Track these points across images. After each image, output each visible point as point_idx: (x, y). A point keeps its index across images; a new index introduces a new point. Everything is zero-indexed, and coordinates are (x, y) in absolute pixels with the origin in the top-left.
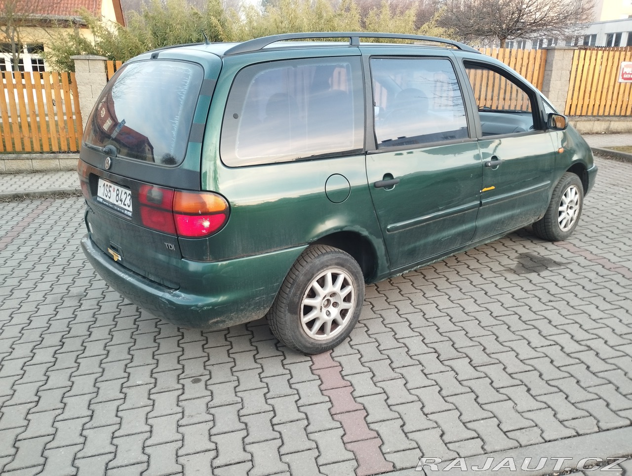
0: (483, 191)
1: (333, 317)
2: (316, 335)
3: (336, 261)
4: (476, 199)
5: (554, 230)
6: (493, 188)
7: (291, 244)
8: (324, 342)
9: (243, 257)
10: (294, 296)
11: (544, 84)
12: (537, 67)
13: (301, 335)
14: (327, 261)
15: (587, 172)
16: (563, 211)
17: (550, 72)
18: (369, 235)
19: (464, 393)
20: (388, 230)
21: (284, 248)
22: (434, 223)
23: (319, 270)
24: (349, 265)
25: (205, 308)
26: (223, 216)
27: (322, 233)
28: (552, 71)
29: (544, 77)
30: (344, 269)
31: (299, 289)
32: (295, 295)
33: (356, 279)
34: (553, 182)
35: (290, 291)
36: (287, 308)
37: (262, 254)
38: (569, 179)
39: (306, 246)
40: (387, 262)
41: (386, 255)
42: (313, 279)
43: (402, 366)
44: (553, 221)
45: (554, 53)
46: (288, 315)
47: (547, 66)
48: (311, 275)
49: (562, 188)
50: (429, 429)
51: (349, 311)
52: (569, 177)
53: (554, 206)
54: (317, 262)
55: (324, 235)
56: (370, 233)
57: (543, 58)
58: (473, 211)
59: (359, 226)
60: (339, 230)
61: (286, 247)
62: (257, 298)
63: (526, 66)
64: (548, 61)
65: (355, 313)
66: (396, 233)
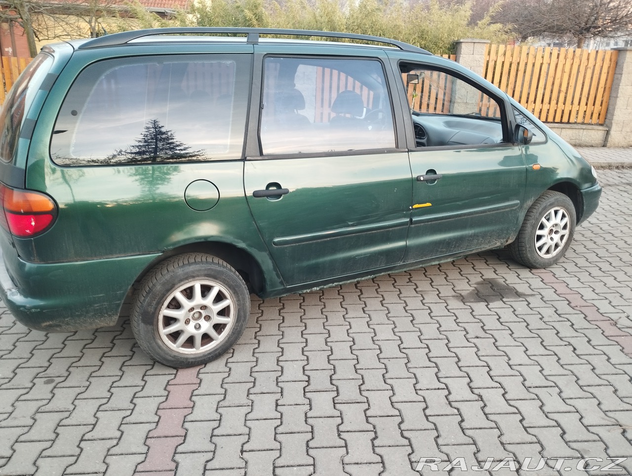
0: (414, 207)
1: (203, 330)
2: (181, 348)
3: (206, 272)
4: (405, 216)
5: (529, 255)
6: (429, 204)
7: (139, 251)
8: (192, 356)
9: (77, 261)
10: (148, 306)
11: (613, 89)
12: (605, 70)
13: (159, 347)
14: (193, 272)
15: (581, 192)
16: (544, 236)
17: (619, 76)
18: (247, 248)
19: (302, 433)
20: (275, 244)
21: (130, 255)
22: (343, 239)
23: (181, 280)
24: (224, 277)
25: (33, 310)
26: (50, 217)
27: (179, 242)
28: (622, 74)
29: (613, 81)
30: (217, 281)
31: (155, 298)
32: (150, 304)
33: (234, 293)
34: (523, 201)
35: (144, 300)
36: (141, 317)
37: (100, 259)
38: (552, 200)
39: (160, 254)
40: (279, 277)
41: (275, 269)
42: (174, 289)
43: (260, 392)
44: (528, 246)
45: (626, 54)
46: (142, 325)
47: (617, 68)
48: (170, 285)
49: (540, 209)
50: (233, 469)
51: (227, 326)
52: (552, 198)
53: (529, 228)
54: (180, 272)
55: (182, 244)
56: (248, 245)
57: (613, 60)
58: (399, 229)
59: (232, 237)
60: (203, 240)
61: (132, 254)
62: (96, 305)
63: (592, 68)
64: (619, 64)
65: (234, 328)
66: (286, 247)
